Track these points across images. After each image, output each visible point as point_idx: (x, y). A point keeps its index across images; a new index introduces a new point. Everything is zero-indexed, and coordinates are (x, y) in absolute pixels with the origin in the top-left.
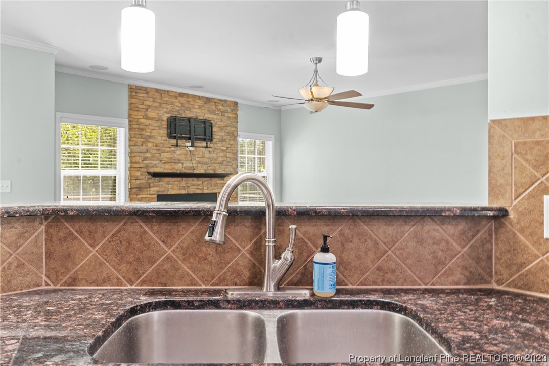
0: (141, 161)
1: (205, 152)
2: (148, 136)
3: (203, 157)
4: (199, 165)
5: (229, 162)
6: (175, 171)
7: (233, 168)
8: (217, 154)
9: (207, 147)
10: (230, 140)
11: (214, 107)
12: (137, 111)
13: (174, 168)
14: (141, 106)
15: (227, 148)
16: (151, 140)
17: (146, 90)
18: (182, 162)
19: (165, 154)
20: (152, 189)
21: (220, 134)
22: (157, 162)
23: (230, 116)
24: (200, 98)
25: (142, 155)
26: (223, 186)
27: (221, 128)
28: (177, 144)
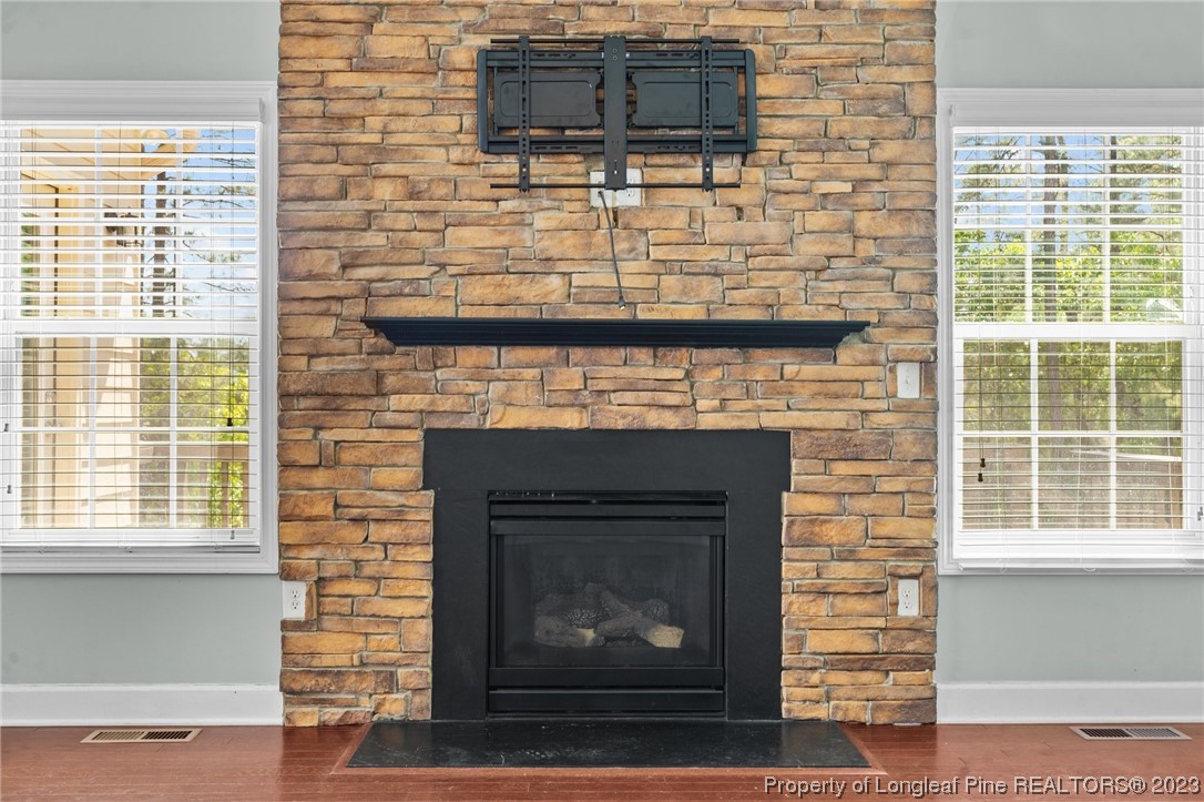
0: (335, 268)
1: (710, 213)
2: (372, 147)
3: (695, 239)
4: (667, 281)
5: (873, 261)
6: (523, 313)
7: (903, 294)
8: (788, 220)
9: (708, 184)
10: (874, 141)
12: (316, 36)
13: (516, 301)
15: (859, 184)
16: (388, 168)
18: (562, 267)
19: (466, 232)
20: (394, 401)
21: (810, 108)
22: (424, 271)
25: (339, 239)
26: (830, 392)
27: (815, 77)
28: (524, 177)
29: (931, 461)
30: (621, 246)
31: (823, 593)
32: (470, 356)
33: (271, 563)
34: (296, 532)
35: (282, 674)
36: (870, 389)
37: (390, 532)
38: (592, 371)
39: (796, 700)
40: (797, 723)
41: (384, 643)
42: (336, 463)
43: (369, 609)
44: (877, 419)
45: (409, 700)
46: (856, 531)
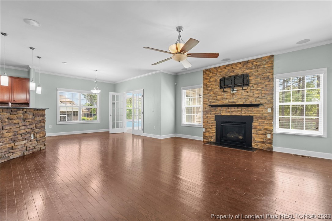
0: (207, 100)
1: (244, 92)
2: (211, 89)
3: (242, 95)
4: (239, 100)
5: (264, 96)
6: (224, 104)
7: (268, 100)
8: (253, 93)
9: (243, 89)
10: (264, 83)
11: (251, 65)
12: (206, 80)
13: (223, 103)
14: (207, 78)
15: (262, 88)
16: (212, 91)
17: (209, 70)
18: (228, 99)
19: (219, 96)
20: (212, 112)
21: (256, 80)
22: (215, 100)
23: (265, 66)
24: (240, 63)
25: (208, 98)
26: (258, 111)
27: (257, 76)
28: (224, 91)
29: (272, 120)
30: (234, 97)
31: (257, 134)
32: (219, 108)
33: (202, 127)
34: (204, 124)
35: (203, 136)
36: (263, 111)
37: (212, 124)
38: (231, 109)
39: (254, 145)
40: (254, 148)
41: (211, 134)
42: (207, 118)
43: (210, 131)
44: (264, 115)
45: (213, 140)
46: (262, 127)
